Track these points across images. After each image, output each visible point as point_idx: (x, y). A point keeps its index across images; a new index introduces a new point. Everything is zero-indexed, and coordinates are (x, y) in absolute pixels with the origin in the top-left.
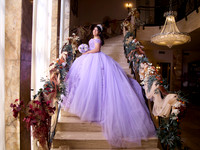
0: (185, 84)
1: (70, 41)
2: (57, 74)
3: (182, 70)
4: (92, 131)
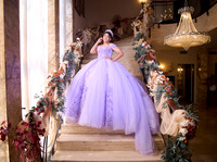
2: (53, 89)
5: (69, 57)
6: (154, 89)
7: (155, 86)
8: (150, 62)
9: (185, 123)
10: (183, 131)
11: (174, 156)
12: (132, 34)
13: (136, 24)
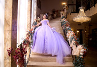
0: (91, 39)
1: (36, 21)
3: (89, 33)
6: (70, 38)
7: (70, 37)
9: (82, 50)
10: (82, 54)
11: (78, 64)
12: (60, 16)
13: (61, 13)
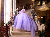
4: (21, 35)
5: (15, 12)
7: (37, 19)
8: (35, 14)
9: (44, 27)
11: (42, 36)
13: (31, 5)
